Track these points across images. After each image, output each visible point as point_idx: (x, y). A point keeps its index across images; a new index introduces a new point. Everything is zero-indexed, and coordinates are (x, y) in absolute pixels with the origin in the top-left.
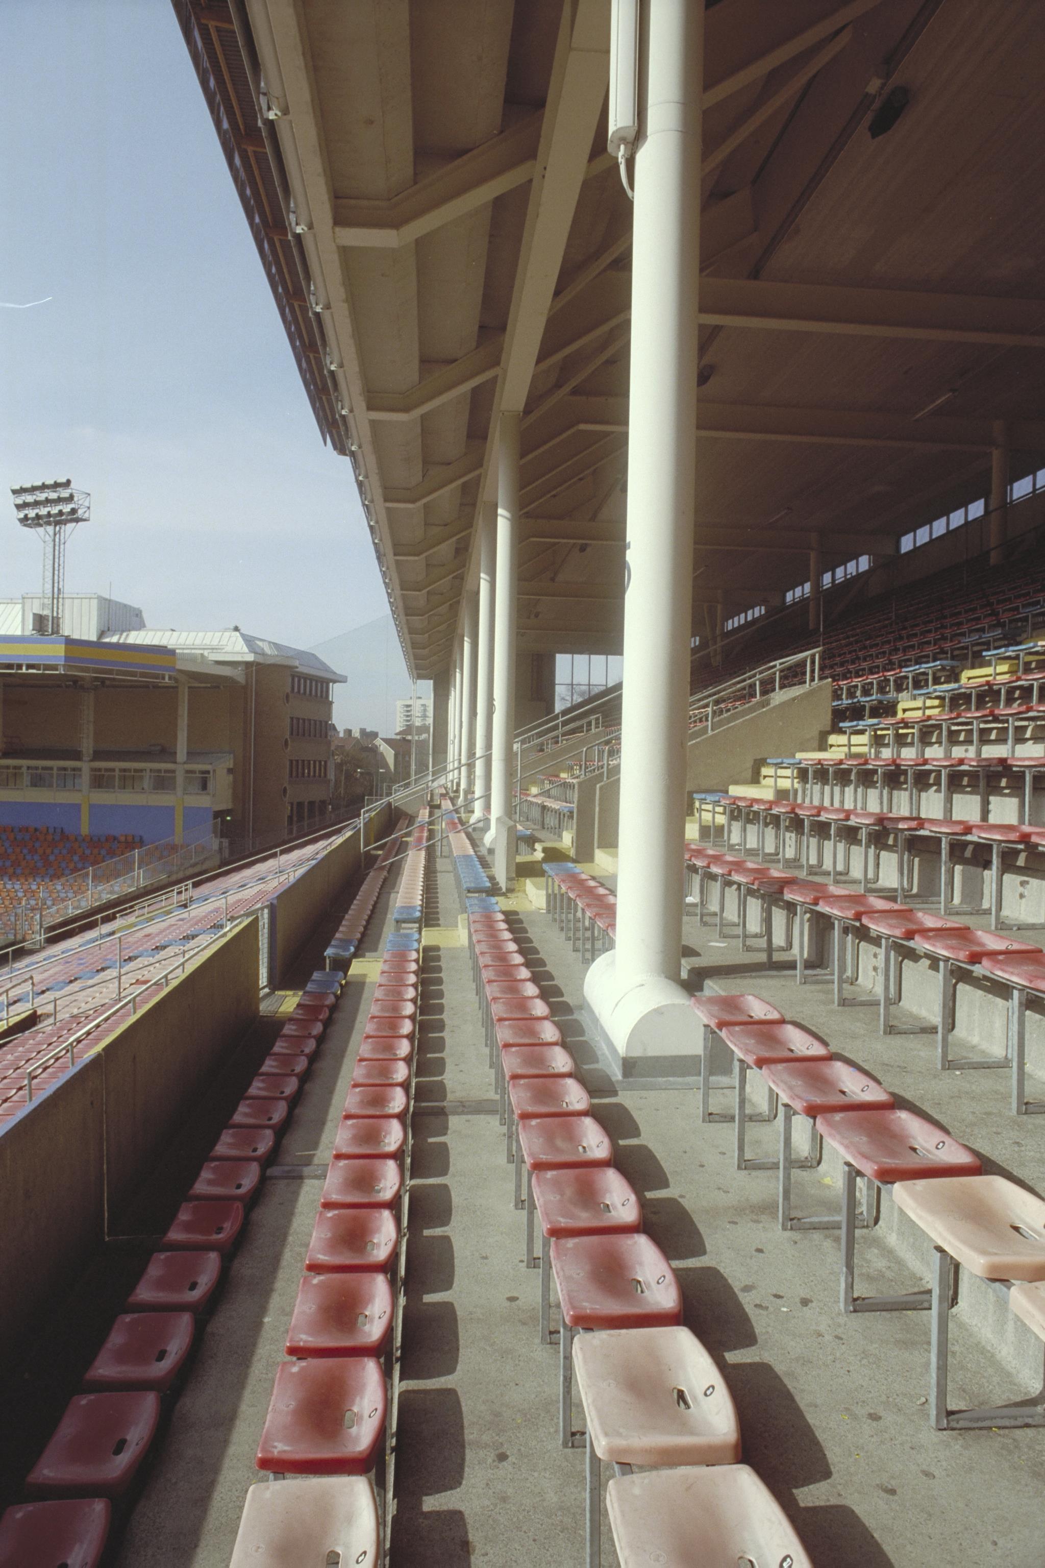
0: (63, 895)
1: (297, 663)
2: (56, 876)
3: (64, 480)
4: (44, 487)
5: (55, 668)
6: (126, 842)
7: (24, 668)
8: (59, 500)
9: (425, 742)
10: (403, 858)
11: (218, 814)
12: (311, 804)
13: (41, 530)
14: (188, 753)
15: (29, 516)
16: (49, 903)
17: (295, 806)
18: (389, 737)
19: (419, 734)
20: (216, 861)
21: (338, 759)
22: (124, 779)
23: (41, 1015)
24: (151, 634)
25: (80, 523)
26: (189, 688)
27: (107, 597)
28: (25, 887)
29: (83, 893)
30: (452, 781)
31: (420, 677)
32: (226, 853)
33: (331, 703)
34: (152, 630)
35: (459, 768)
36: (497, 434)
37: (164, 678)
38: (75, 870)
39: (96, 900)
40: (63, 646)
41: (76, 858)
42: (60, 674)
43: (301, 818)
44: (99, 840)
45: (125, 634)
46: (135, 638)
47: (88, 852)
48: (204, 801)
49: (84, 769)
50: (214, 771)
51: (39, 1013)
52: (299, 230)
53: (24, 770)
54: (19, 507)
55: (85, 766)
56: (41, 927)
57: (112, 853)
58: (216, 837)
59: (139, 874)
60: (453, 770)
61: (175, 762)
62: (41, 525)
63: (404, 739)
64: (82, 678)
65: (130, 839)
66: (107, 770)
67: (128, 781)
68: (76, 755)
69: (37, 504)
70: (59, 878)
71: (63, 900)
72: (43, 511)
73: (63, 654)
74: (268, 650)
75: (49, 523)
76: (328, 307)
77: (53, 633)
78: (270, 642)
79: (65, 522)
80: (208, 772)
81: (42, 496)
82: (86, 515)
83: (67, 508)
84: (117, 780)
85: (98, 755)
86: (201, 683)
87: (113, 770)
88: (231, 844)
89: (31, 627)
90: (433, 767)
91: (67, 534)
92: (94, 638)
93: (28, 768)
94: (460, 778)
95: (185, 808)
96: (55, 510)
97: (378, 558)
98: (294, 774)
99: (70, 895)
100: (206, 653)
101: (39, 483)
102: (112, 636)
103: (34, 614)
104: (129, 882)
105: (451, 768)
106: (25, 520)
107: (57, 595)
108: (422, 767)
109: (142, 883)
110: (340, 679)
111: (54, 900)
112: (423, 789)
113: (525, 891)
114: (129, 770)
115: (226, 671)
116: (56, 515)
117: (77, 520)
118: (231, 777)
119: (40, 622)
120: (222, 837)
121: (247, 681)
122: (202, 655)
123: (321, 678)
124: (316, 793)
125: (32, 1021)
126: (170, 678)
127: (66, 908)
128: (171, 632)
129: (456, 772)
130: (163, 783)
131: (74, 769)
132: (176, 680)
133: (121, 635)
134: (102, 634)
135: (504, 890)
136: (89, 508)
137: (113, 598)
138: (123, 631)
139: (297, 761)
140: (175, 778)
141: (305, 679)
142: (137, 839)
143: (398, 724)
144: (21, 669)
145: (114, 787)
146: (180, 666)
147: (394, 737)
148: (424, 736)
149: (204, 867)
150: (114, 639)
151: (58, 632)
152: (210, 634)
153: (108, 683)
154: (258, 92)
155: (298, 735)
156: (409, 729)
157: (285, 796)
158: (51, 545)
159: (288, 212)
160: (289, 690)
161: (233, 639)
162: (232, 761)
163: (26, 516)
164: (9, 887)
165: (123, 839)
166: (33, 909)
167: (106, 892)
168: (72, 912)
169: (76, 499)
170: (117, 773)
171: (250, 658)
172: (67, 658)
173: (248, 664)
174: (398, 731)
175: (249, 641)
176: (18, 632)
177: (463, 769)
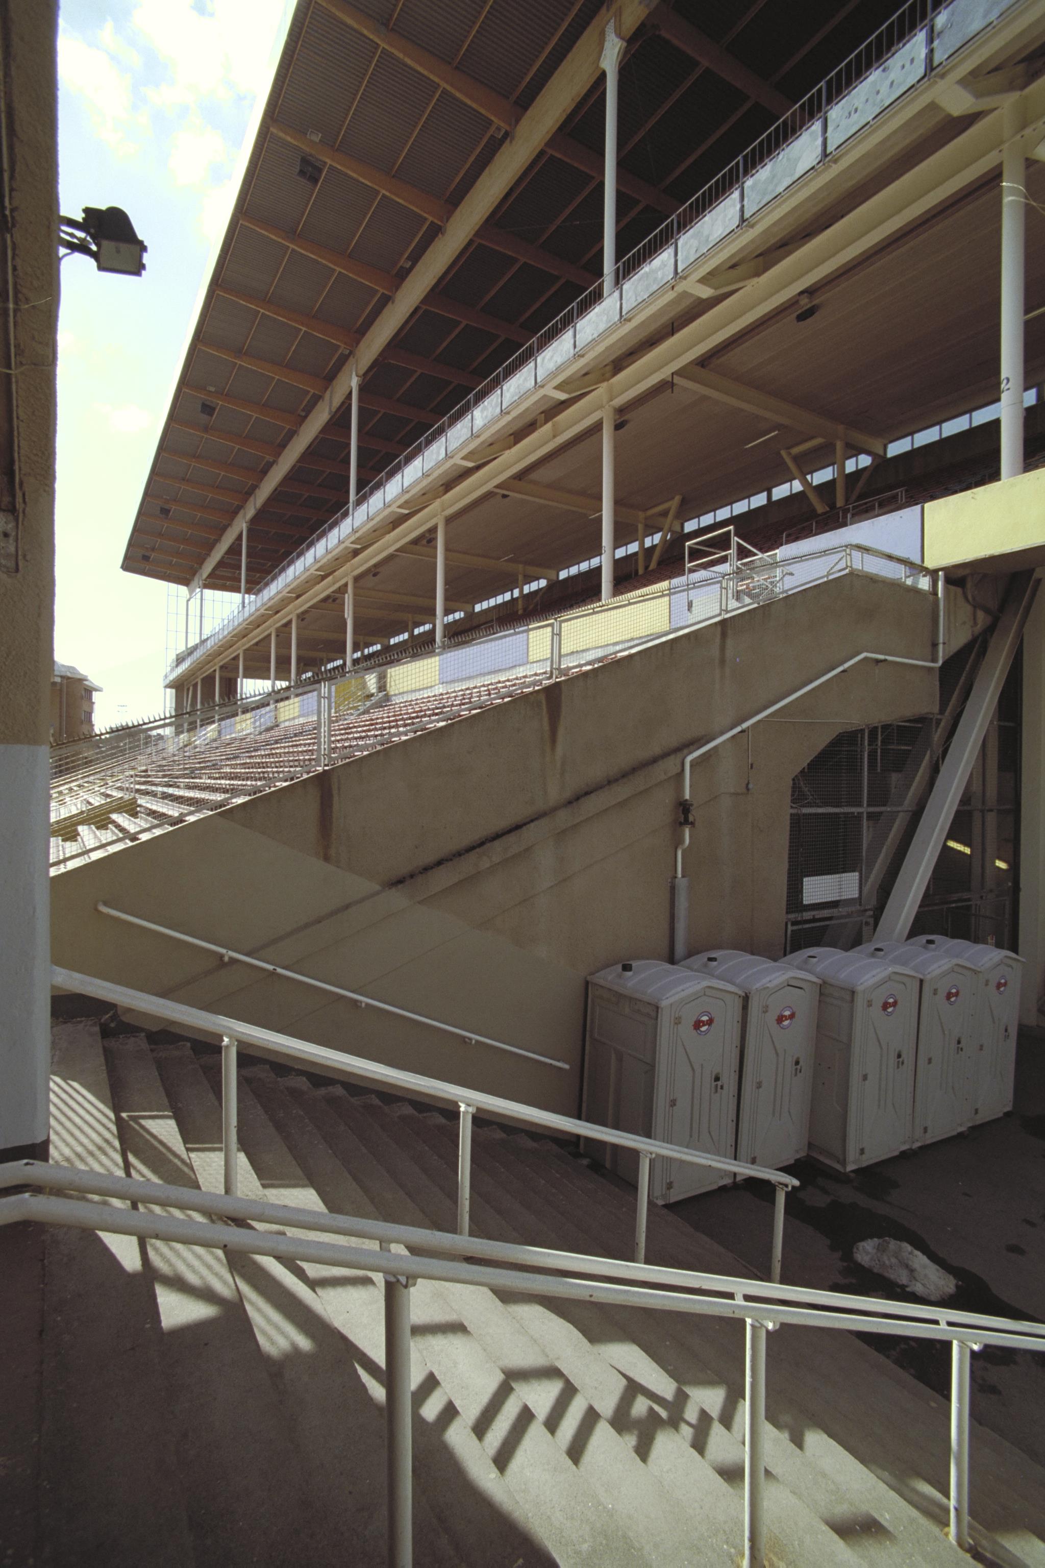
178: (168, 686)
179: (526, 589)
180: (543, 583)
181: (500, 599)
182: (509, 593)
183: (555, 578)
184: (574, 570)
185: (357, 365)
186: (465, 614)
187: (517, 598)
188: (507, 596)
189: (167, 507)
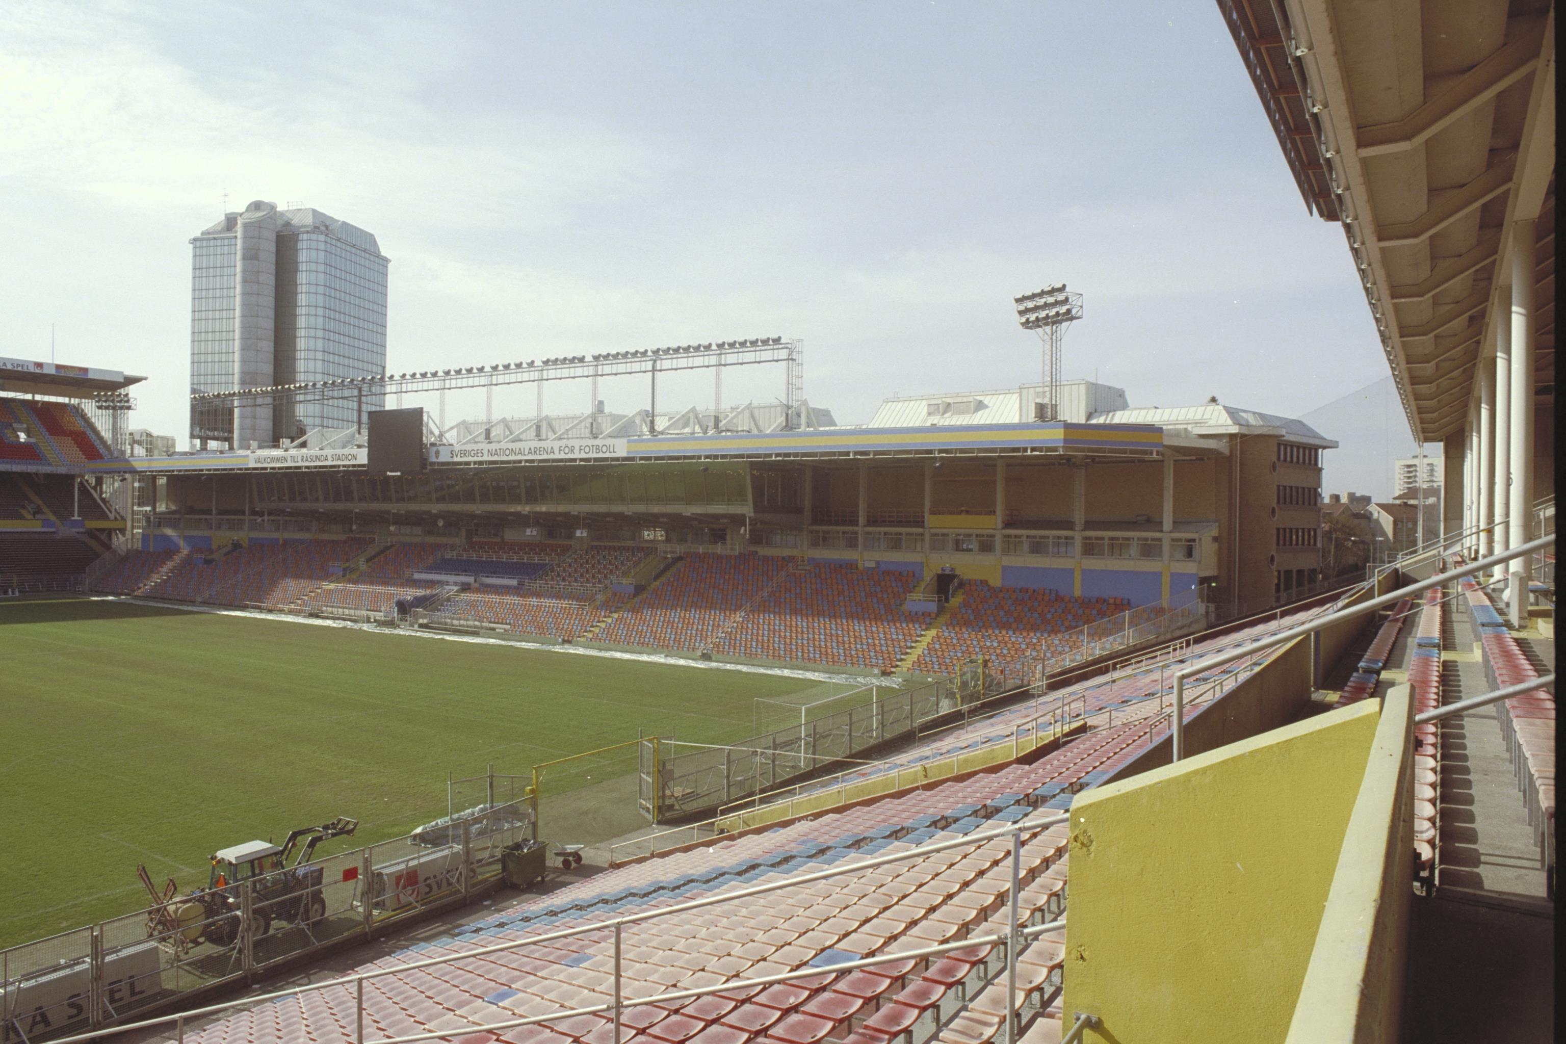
0: (1060, 649)
1: (1283, 432)
2: (1054, 631)
3: (1059, 285)
4: (1042, 294)
5: (1055, 449)
6: (1115, 604)
7: (1029, 451)
8: (1057, 303)
9: (1435, 506)
10: (1417, 612)
11: (1203, 581)
12: (1300, 572)
13: (1039, 330)
14: (1174, 522)
15: (1031, 320)
16: (1048, 655)
17: (1282, 574)
18: (1385, 502)
19: (1426, 498)
20: (1203, 623)
21: (1325, 526)
22: (1112, 547)
23: (1090, 727)
24: (1135, 412)
25: (1074, 321)
26: (1175, 461)
27: (1094, 382)
28: (1028, 640)
29: (1078, 648)
30: (1470, 548)
31: (1427, 440)
32: (1212, 618)
33: (1320, 470)
34: (1135, 409)
35: (1478, 533)
36: (1511, 239)
37: (1151, 454)
38: (1069, 628)
39: (1090, 655)
40: (1062, 430)
41: (1070, 617)
42: (1060, 455)
43: (1288, 587)
44: (1090, 600)
45: (1111, 414)
46: (1120, 417)
47: (1080, 612)
48: (1190, 568)
49: (1076, 537)
50: (1200, 539)
51: (1089, 724)
52: (1328, 155)
53: (1024, 539)
54: (1021, 313)
55: (1078, 535)
56: (1043, 675)
57: (1102, 614)
58: (1202, 601)
59: (1129, 633)
60: (1471, 535)
61: (1162, 531)
62: (1040, 327)
63: (1405, 504)
64: (1075, 457)
65: (1118, 602)
66: (1097, 538)
67: (1117, 548)
68: (1069, 525)
69: (1036, 308)
70: (1056, 634)
71: (1060, 653)
72: (1043, 314)
73: (1062, 437)
74: (1252, 420)
75: (1047, 324)
76: (1348, 188)
77: (1052, 419)
78: (1254, 413)
79: (1060, 322)
80: (1194, 540)
81: (1041, 302)
82: (1079, 314)
83: (1063, 310)
84: (1106, 547)
85: (1089, 525)
86: (1184, 455)
87: (1102, 538)
88: (1217, 609)
89: (1033, 415)
90: (1445, 534)
91: (1063, 332)
92: (1083, 421)
93: (1028, 537)
94: (1478, 545)
95: (1172, 574)
96: (1053, 312)
97: (1383, 341)
98: (1281, 542)
99: (1067, 649)
100: (1189, 427)
101: (1039, 291)
102: (1100, 416)
103: (1036, 404)
104: (1119, 640)
105: (1468, 532)
106: (1026, 324)
107: (1054, 384)
108: (1431, 535)
109: (1132, 642)
110: (1329, 445)
111: (1052, 653)
112: (1434, 556)
113: (1537, 628)
114: (1118, 539)
115: (1211, 444)
116: (1054, 316)
117: (1072, 319)
118: (1216, 545)
119: (1041, 409)
120: (1208, 601)
121: (1231, 451)
122: (1186, 429)
123: (1309, 444)
124: (1306, 561)
125: (1083, 729)
126: (1157, 454)
127: (1064, 660)
128: (1154, 410)
129: (1474, 537)
130: (1149, 550)
131: (1066, 538)
132: (1163, 455)
133: (1108, 415)
134: (1089, 416)
135: (1517, 627)
136: (1081, 307)
137: (1100, 382)
138: (1109, 412)
139: (1285, 529)
140: (1161, 545)
141: (1292, 447)
142: (1125, 602)
143: (1397, 487)
144: (1026, 451)
145: (1103, 554)
146: (1167, 442)
147: (1391, 501)
148: (1432, 500)
149: (1192, 630)
150: (1101, 420)
151: (1056, 418)
152: (1193, 409)
153: (1097, 459)
154: (1306, 97)
155: (1285, 503)
156: (1412, 492)
157: (1272, 564)
158: (1049, 343)
159: (1320, 143)
160: (1275, 459)
161: (1216, 413)
162: (1217, 531)
163: (1028, 320)
164: (1013, 639)
165: (1111, 601)
166: (1034, 659)
167: (1097, 648)
168: (1068, 664)
169: (1070, 300)
170: (1106, 541)
171: (1235, 430)
172: (1065, 441)
173: (1232, 436)
174: (1397, 495)
175: (1232, 413)
176: (1016, 420)
177: (1483, 535)
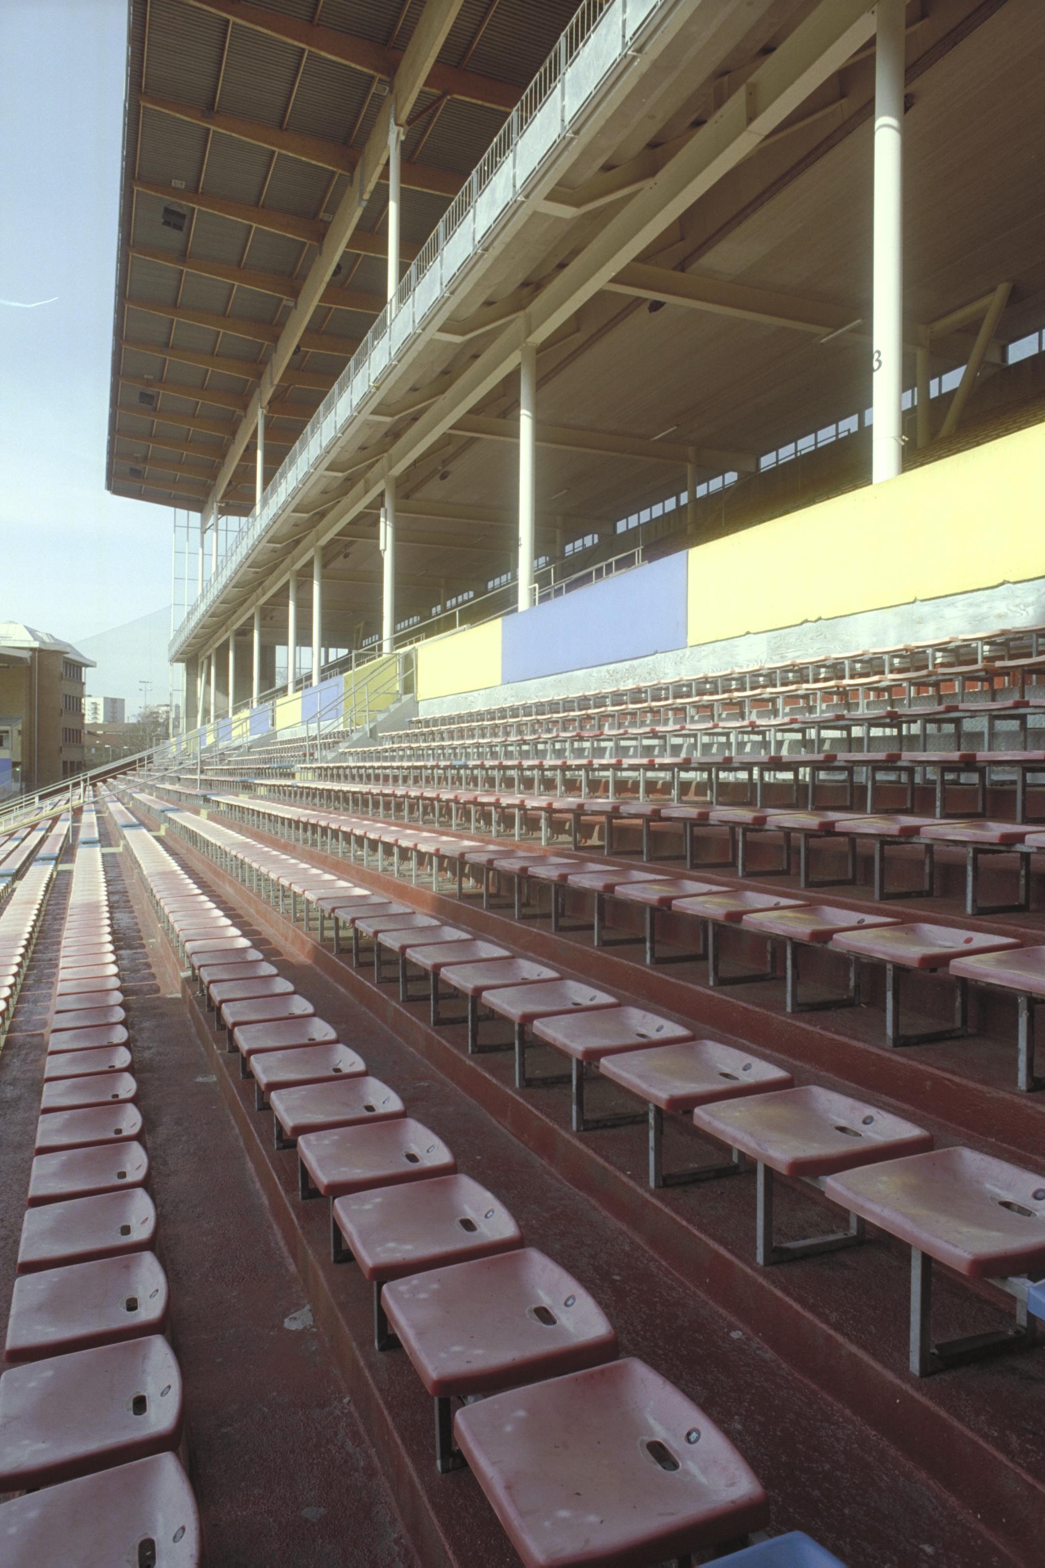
11: (15, 763)
33: (84, 684)
48: (3, 754)
50: (11, 731)
58: (16, 781)
74: (45, 639)
78: (49, 634)
80: (6, 732)
110: (89, 664)
118: (21, 737)
121: (33, 660)
123: (77, 662)
124: (75, 755)
141: (68, 663)
157: (61, 754)
160: (62, 670)
162: (23, 725)
171: (36, 644)
173: (32, 649)
175: (34, 634)
178: (176, 659)
179: (701, 491)
180: (731, 477)
181: (657, 510)
182: (673, 499)
183: (752, 469)
184: (786, 453)
185: (396, 104)
186: (599, 539)
187: (685, 505)
188: (670, 504)
189: (151, 391)
